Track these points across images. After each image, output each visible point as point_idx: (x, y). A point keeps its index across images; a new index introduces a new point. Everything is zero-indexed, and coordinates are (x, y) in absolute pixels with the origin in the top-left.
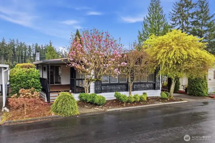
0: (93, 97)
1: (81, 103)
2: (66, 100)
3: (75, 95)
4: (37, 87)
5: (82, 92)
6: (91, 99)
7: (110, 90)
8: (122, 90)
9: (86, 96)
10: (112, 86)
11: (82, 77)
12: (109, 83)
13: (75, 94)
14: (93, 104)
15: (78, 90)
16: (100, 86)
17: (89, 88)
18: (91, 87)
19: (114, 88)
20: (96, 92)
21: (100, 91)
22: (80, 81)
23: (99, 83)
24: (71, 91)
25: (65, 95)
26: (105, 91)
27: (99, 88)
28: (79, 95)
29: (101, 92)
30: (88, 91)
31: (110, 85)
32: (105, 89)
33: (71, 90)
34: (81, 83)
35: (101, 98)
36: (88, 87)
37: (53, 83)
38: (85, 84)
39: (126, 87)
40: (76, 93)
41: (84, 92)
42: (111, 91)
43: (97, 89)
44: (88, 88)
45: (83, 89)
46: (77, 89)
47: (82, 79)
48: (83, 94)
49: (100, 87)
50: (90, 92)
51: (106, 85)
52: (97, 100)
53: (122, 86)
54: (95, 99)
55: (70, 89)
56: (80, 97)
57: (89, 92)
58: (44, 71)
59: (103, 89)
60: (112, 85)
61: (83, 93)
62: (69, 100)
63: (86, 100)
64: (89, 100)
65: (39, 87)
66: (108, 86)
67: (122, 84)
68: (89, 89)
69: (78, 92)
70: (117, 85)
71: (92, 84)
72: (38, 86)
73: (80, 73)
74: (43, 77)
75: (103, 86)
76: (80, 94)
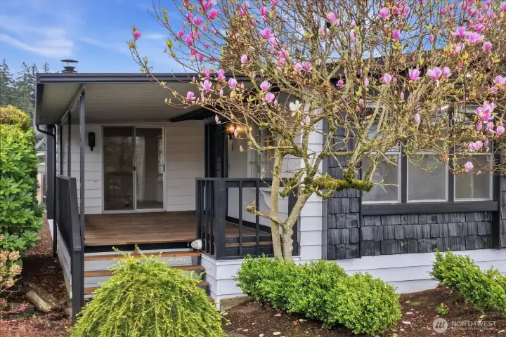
0: (324, 287)
1: (254, 313)
2: (152, 316)
3: (219, 269)
4: (14, 221)
5: (256, 252)
6: (311, 297)
7: (405, 239)
8: (467, 241)
9: (280, 276)
10: (416, 219)
11: (259, 171)
12: (399, 201)
13: (218, 263)
14: (322, 322)
15: (238, 240)
16: (356, 217)
17: (296, 228)
18: (303, 226)
19: (427, 228)
20: (334, 250)
21: (354, 248)
22: (248, 192)
23: (345, 202)
24: (198, 244)
25: (143, 277)
26: (381, 247)
27: (346, 233)
28: (239, 268)
29: (358, 254)
30: (289, 248)
31: (406, 212)
32: (380, 237)
33: (199, 238)
34: (249, 204)
35: (376, 297)
36: (291, 223)
37: (129, 206)
38: (273, 209)
39: (489, 225)
40: (223, 254)
41: (270, 252)
42: (410, 245)
43: (335, 233)
44: (291, 232)
45: (265, 234)
46: (229, 236)
47: (255, 183)
48: (261, 264)
49: (354, 222)
50: (302, 250)
51: (383, 213)
52: (351, 304)
53: (469, 217)
54: (334, 298)
55: (193, 234)
56: (249, 280)
57: (296, 252)
58: (87, 149)
59: (367, 234)
60: (419, 214)
61: (265, 259)
62: (174, 314)
63: (282, 301)
64: (298, 302)
65: (23, 221)
66: (394, 220)
67: (466, 210)
68: (295, 237)
69: (238, 254)
70: (439, 217)
71: (312, 210)
72: (21, 216)
73: (245, 147)
74: (69, 175)
75: (367, 221)
76: (244, 261)
